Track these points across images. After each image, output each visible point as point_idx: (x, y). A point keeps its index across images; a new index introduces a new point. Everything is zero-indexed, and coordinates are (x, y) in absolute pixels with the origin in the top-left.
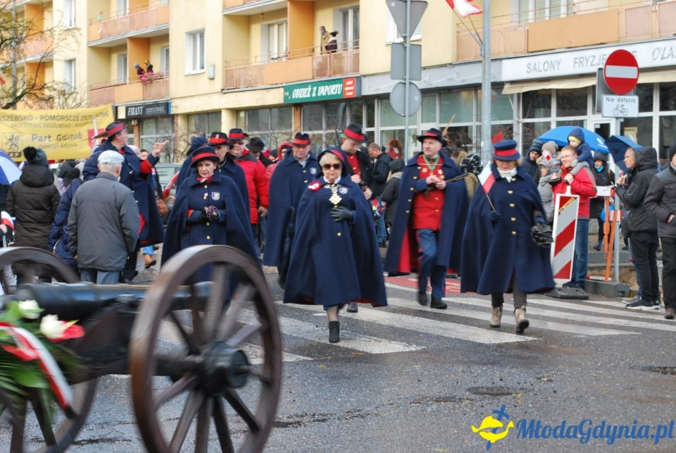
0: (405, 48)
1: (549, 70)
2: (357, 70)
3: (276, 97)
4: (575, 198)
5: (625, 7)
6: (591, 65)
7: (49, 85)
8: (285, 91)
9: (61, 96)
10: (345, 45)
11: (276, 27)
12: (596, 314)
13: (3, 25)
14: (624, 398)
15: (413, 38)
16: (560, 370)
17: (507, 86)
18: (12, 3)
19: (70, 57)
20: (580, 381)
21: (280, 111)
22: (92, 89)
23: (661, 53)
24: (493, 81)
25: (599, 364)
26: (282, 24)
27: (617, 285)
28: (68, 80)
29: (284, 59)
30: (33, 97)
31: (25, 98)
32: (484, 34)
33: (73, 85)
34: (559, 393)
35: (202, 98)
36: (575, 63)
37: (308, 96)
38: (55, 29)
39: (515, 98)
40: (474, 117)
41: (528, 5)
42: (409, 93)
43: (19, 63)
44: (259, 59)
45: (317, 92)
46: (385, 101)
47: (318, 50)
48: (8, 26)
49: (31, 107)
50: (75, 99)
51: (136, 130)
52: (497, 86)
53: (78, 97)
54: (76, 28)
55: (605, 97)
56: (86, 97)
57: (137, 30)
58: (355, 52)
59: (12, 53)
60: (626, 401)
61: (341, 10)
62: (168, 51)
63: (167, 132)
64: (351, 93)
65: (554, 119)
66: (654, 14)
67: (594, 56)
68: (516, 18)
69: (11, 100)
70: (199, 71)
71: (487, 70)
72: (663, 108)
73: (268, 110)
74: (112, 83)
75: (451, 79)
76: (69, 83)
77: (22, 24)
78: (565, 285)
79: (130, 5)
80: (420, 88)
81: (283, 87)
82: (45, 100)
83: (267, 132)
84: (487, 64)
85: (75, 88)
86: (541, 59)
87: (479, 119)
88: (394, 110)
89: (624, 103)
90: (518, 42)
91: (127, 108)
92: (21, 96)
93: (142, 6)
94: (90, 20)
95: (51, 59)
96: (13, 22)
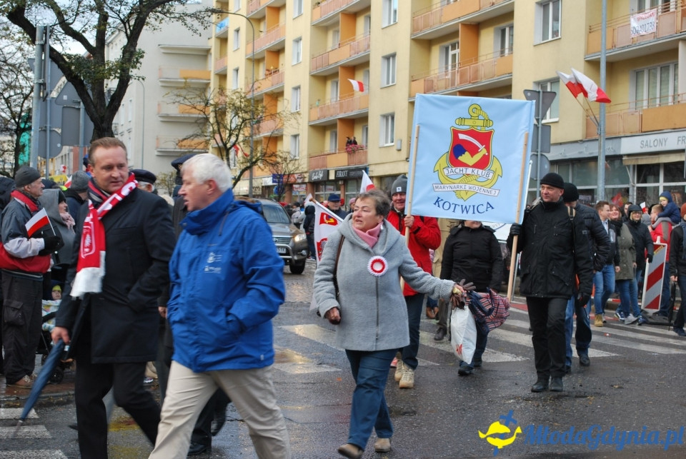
0: (538, 128)
1: (658, 147)
7: (277, 153)
13: (244, 109)
17: (624, 158)
18: (251, 94)
19: (295, 133)
22: (310, 157)
24: (608, 154)
30: (264, 162)
31: (259, 163)
32: (600, 118)
35: (391, 165)
36: (679, 141)
38: (284, 114)
39: (631, 169)
41: (643, 95)
42: (541, 162)
43: (256, 137)
48: (247, 109)
49: (262, 170)
50: (294, 164)
51: (342, 188)
53: (297, 162)
57: (345, 113)
59: (250, 130)
62: (367, 129)
65: (661, 184)
68: (633, 105)
69: (249, 164)
70: (390, 144)
71: (602, 146)
74: (326, 153)
75: (581, 152)
76: (293, 153)
82: (273, 164)
86: (652, 138)
90: (634, 124)
91: (336, 172)
92: (256, 161)
93: (349, 95)
94: (311, 105)
95: (280, 134)
96: (252, 107)
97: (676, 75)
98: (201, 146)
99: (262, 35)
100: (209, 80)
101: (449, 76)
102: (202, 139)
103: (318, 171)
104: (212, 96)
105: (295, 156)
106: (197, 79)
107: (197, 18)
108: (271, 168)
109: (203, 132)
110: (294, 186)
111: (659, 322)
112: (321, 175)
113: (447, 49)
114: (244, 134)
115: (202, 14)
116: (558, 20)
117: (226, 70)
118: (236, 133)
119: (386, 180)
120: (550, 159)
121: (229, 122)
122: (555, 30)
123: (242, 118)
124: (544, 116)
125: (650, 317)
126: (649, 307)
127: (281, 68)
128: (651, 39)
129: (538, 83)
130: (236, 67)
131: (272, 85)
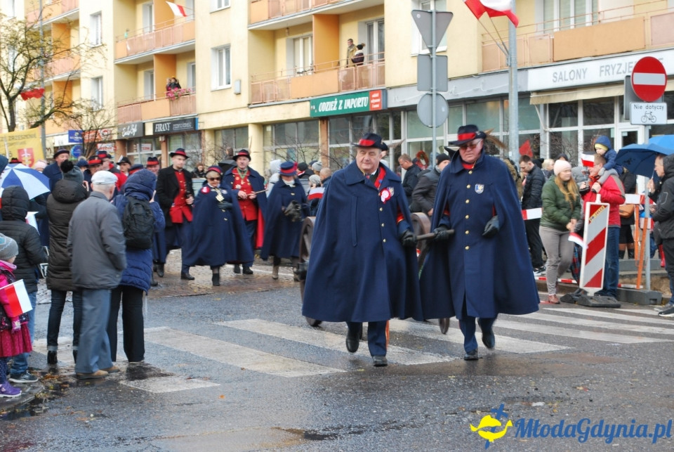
0: (432, 59)
1: (575, 80)
2: (382, 81)
3: (302, 111)
4: (605, 206)
5: (650, 15)
6: (618, 73)
7: (77, 103)
8: (312, 104)
9: (89, 114)
10: (371, 58)
11: (301, 41)
12: (629, 322)
13: (31, 44)
14: (662, 406)
15: (439, 49)
16: (595, 379)
17: (533, 96)
18: (39, 23)
19: (97, 75)
20: (615, 390)
21: (306, 126)
22: (119, 107)
24: (519, 90)
25: (634, 372)
26: (308, 38)
27: (649, 293)
28: (95, 97)
29: (310, 73)
30: (62, 115)
31: (53, 116)
32: (510, 44)
33: (100, 103)
34: (596, 403)
35: (229, 113)
36: (601, 71)
37: (335, 109)
39: (542, 108)
40: (501, 127)
41: (552, 14)
42: (436, 104)
43: (47, 81)
44: (285, 73)
45: (343, 105)
46: (410, 113)
47: (343, 63)
48: (35, 45)
49: (59, 125)
51: (163, 146)
52: (524, 96)
53: (106, 114)
54: (102, 47)
55: (633, 105)
56: (113, 114)
57: (163, 46)
58: (381, 64)
59: (40, 72)
60: (663, 408)
61: (366, 23)
62: (194, 67)
63: (195, 148)
64: (377, 106)
65: (581, 128)
67: (620, 65)
68: (541, 28)
69: (39, 119)
70: (225, 86)
71: (513, 80)
73: (294, 124)
74: (139, 100)
75: (476, 90)
76: (96, 100)
77: (49, 43)
78: (597, 294)
79: (156, 23)
80: (447, 98)
81: (309, 101)
82: (73, 118)
83: (294, 146)
84: (513, 74)
85: (103, 106)
86: (567, 68)
87: (506, 128)
88: (421, 121)
89: (651, 110)
90: (543, 51)
91: (154, 125)
92: (50, 114)
93: (169, 23)
94: (117, 37)
95: (79, 77)
96: (41, 41)
103: (130, 125)
108: (72, 121)
110: (99, 145)
112: (134, 130)
114: (32, 78)
118: (21, 76)
121: (11, 62)
123: (29, 56)
124: (438, 44)
131: (63, 12)
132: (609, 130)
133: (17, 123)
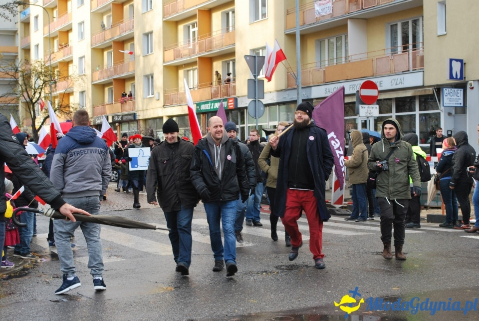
0: (255, 82)
2: (235, 94)
5: (376, 58)
7: (70, 105)
8: (197, 106)
11: (192, 71)
13: (44, 74)
17: (314, 101)
18: (49, 62)
19: (83, 90)
22: (94, 107)
23: (396, 82)
24: (307, 98)
26: (195, 70)
29: (196, 89)
31: (56, 112)
32: (297, 74)
35: (153, 110)
36: (350, 88)
37: (209, 108)
38: (74, 76)
41: (325, 57)
42: (258, 106)
43: (54, 94)
44: (183, 89)
45: (214, 106)
47: (214, 83)
48: (47, 74)
49: (60, 117)
51: (118, 128)
54: (84, 75)
55: (360, 106)
57: (118, 75)
58: (234, 84)
59: (49, 89)
61: (226, 61)
62: (134, 85)
64: (232, 107)
66: (391, 61)
68: (318, 64)
70: (151, 96)
71: (299, 92)
72: (397, 111)
75: (285, 98)
76: (81, 104)
79: (114, 61)
81: (196, 103)
84: (299, 89)
89: (371, 109)
90: (320, 77)
91: (113, 117)
93: (120, 62)
94: (93, 70)
95: (71, 91)
96: (50, 72)
97: (346, 43)
98: (14, 102)
99: (55, 19)
100: (17, 53)
101: (191, 47)
102: (14, 96)
103: (100, 117)
104: (20, 65)
105: (83, 107)
106: (8, 52)
107: (8, 9)
108: (66, 115)
109: (15, 92)
111: (343, 213)
113: (189, 27)
114: (45, 92)
115: (11, 6)
116: (265, 6)
117: (29, 46)
118: (39, 91)
119: (150, 121)
120: (264, 103)
121: (33, 83)
122: (263, 13)
123: (43, 80)
124: (259, 74)
125: (337, 211)
126: (335, 203)
127: (70, 44)
128: (329, 18)
129: (254, 50)
130: (36, 44)
131: (64, 56)
132: (355, 120)
133: (37, 116)
